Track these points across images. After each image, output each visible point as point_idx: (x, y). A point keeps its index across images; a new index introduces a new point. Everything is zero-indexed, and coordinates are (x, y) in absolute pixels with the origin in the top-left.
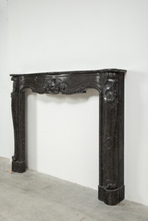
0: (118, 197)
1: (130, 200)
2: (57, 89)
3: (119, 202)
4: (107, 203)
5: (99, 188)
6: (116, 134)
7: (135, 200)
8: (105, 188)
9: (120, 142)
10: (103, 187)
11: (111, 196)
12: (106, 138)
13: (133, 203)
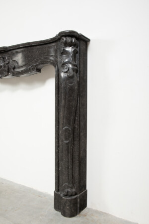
0: (78, 206)
1: (94, 208)
2: (6, 69)
3: (80, 212)
4: (64, 214)
5: (56, 195)
6: (76, 123)
7: (100, 209)
8: (62, 195)
9: (82, 134)
10: (59, 193)
11: (69, 206)
12: (63, 128)
13: (97, 212)
